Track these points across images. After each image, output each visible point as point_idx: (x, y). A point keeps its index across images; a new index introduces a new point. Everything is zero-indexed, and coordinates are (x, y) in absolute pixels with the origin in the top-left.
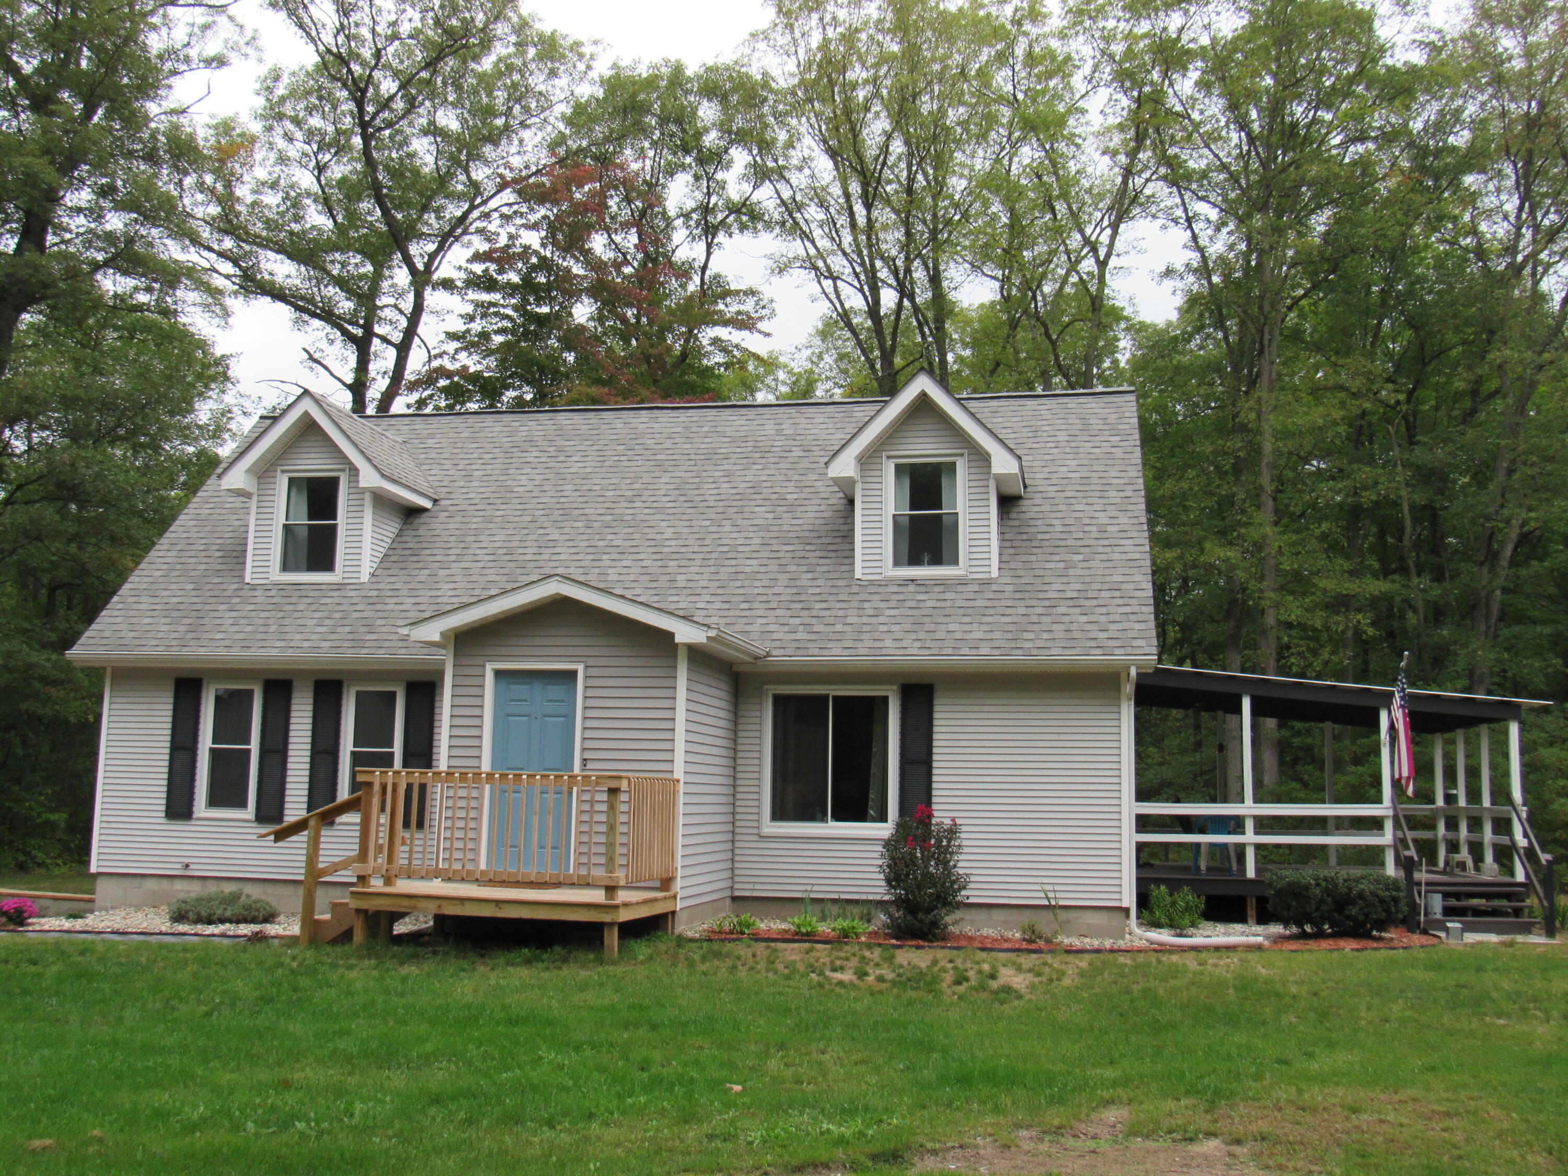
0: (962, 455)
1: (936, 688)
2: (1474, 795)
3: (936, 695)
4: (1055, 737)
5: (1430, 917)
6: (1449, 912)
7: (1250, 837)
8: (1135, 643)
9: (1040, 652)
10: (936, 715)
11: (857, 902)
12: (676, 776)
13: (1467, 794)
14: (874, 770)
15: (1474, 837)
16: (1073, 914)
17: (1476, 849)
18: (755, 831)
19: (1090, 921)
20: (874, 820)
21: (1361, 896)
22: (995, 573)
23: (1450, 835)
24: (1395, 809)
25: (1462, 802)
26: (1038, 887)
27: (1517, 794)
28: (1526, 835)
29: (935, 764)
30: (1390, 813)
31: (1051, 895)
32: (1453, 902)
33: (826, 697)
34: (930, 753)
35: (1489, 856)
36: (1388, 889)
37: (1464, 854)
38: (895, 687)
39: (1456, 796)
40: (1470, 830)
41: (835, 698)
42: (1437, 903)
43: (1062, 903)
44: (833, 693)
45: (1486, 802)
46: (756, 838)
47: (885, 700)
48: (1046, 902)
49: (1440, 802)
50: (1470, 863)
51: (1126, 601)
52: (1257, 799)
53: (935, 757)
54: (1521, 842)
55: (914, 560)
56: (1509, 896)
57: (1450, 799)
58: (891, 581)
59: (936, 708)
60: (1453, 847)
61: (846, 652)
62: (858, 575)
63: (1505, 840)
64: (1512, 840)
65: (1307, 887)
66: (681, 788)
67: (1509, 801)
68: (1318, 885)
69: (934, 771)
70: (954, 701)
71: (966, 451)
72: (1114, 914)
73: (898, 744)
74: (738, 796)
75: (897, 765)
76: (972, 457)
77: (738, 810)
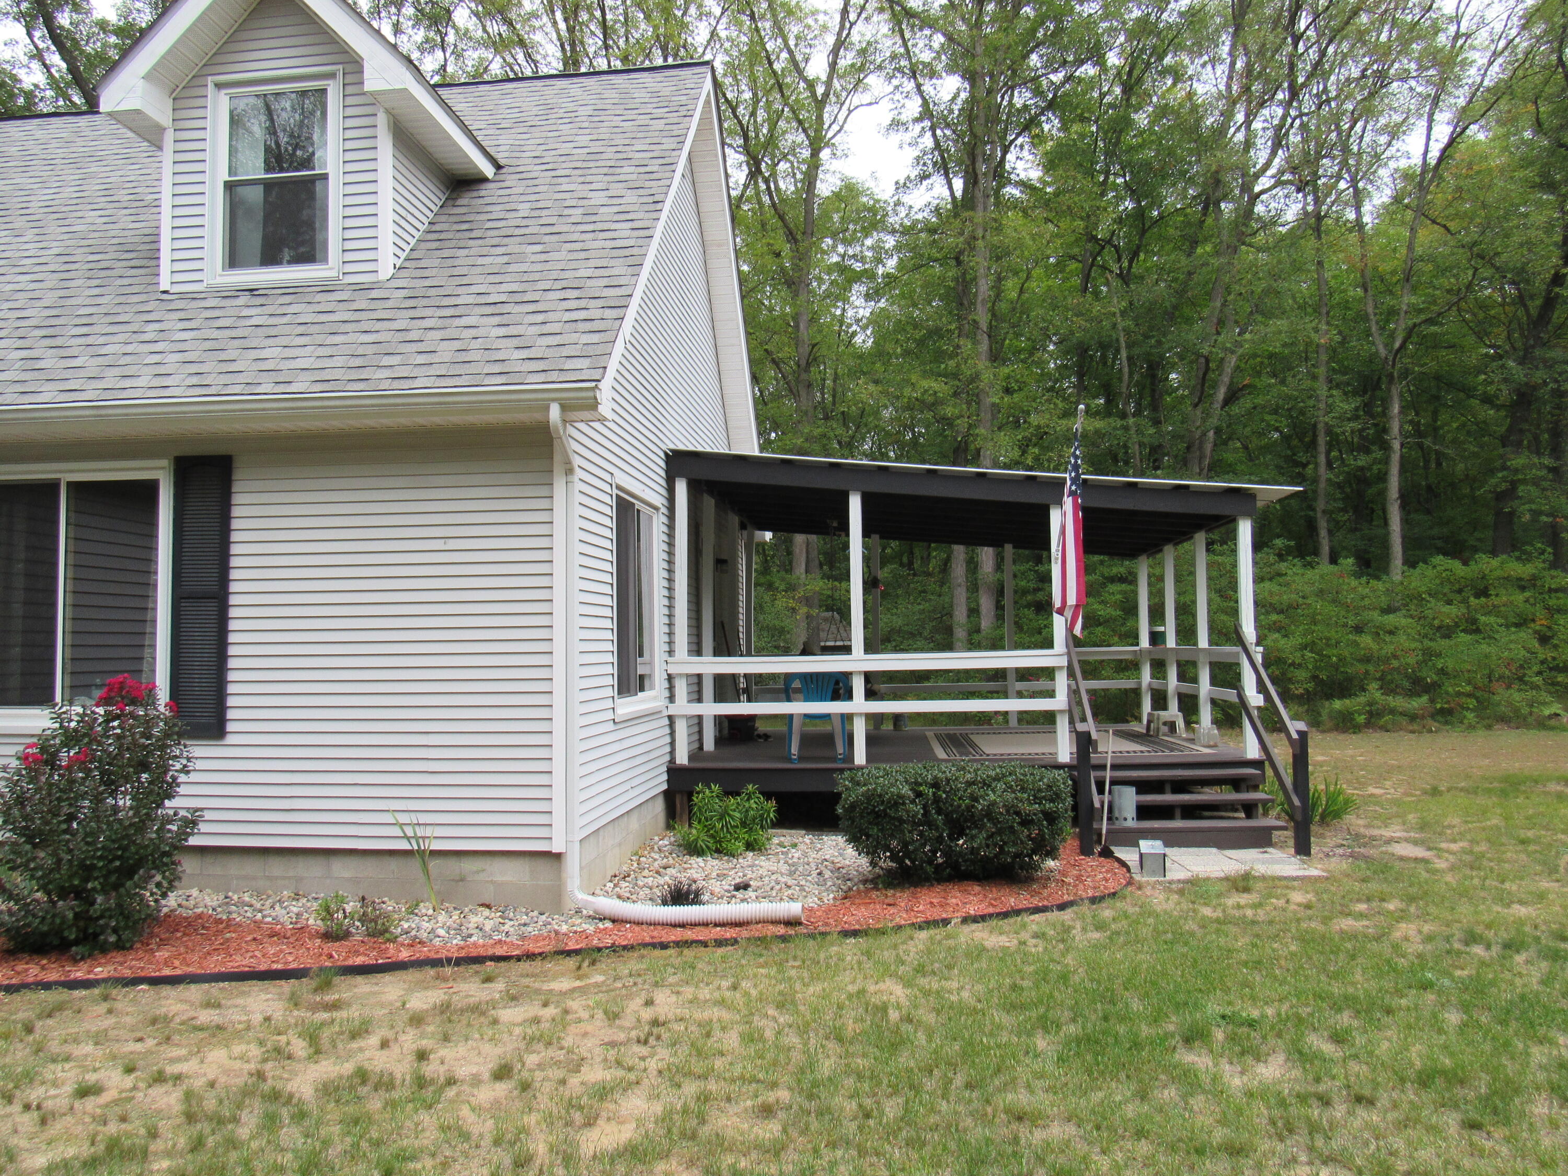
0: (334, 74)
1: (236, 464)
2: (1187, 633)
3: (237, 475)
5: (1119, 825)
6: (1144, 812)
7: (859, 704)
8: (569, 365)
9: (396, 385)
10: (236, 511)
13: (1178, 633)
15: (1186, 687)
16: (468, 866)
17: (1189, 705)
19: (499, 878)
21: (989, 813)
22: (385, 273)
23: (1157, 684)
24: (1069, 654)
25: (1171, 642)
27: (1249, 630)
28: (1261, 688)
30: (1064, 662)
31: (410, 833)
32: (1151, 798)
34: (224, 581)
35: (1206, 715)
36: (1037, 800)
37: (1173, 711)
39: (1163, 634)
40: (1181, 677)
42: (1128, 799)
44: (67, 477)
45: (1203, 641)
47: (153, 485)
49: (1145, 642)
50: (1180, 723)
52: (870, 647)
53: (234, 587)
54: (1255, 699)
56: (1237, 784)
57: (1156, 638)
58: (215, 293)
59: (236, 499)
60: (1160, 701)
62: (165, 285)
63: (1230, 695)
64: (1241, 696)
65: (897, 802)
67: (1239, 640)
68: (919, 794)
69: (233, 612)
70: (269, 485)
71: (341, 67)
72: (542, 866)
73: (170, 564)
75: (169, 602)
76: (351, 78)
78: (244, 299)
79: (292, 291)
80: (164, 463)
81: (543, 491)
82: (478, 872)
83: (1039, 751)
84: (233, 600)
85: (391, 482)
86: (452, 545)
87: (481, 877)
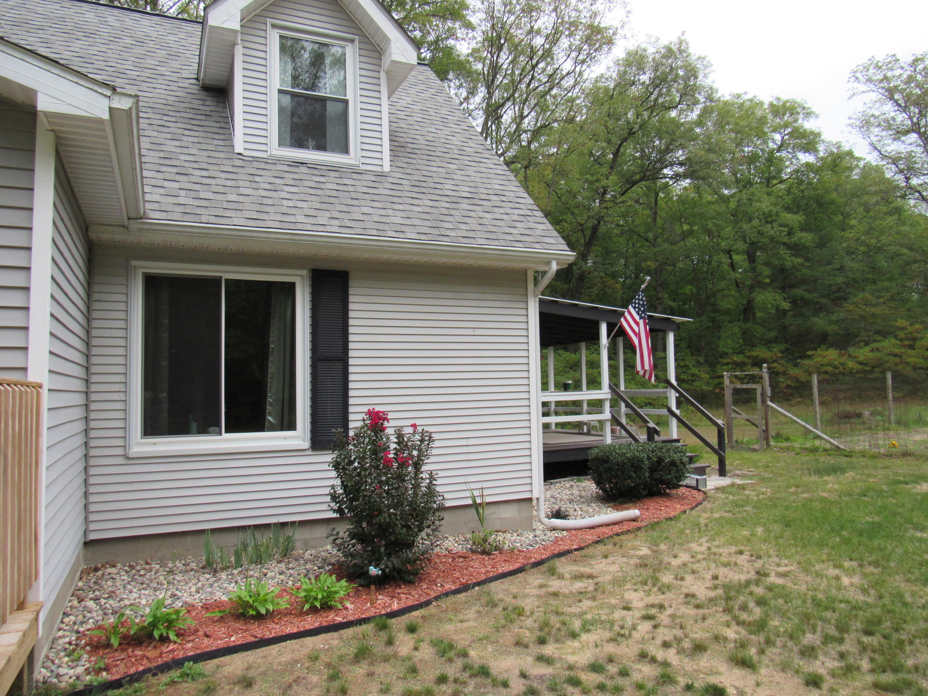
0: (352, 41)
1: (351, 276)
3: (352, 283)
4: (470, 332)
8: (546, 240)
10: (351, 306)
11: (267, 526)
12: (32, 377)
14: (273, 368)
18: (120, 451)
20: (273, 428)
22: (387, 168)
26: (463, 487)
29: (351, 362)
31: (476, 493)
33: (216, 281)
34: (346, 349)
38: (305, 272)
41: (227, 280)
43: (488, 500)
44: (226, 276)
46: (121, 461)
47: (290, 288)
48: (470, 502)
53: (351, 354)
55: (299, 144)
58: (278, 161)
59: (351, 299)
62: (239, 147)
64: (671, 411)
69: (351, 369)
70: (373, 291)
71: (357, 37)
72: (523, 506)
73: (308, 338)
74: (93, 406)
75: (308, 362)
76: (363, 46)
77: (93, 424)
78: (304, 169)
79: (333, 168)
81: (523, 305)
82: (492, 514)
83: (577, 440)
86: (477, 332)
87: (494, 516)
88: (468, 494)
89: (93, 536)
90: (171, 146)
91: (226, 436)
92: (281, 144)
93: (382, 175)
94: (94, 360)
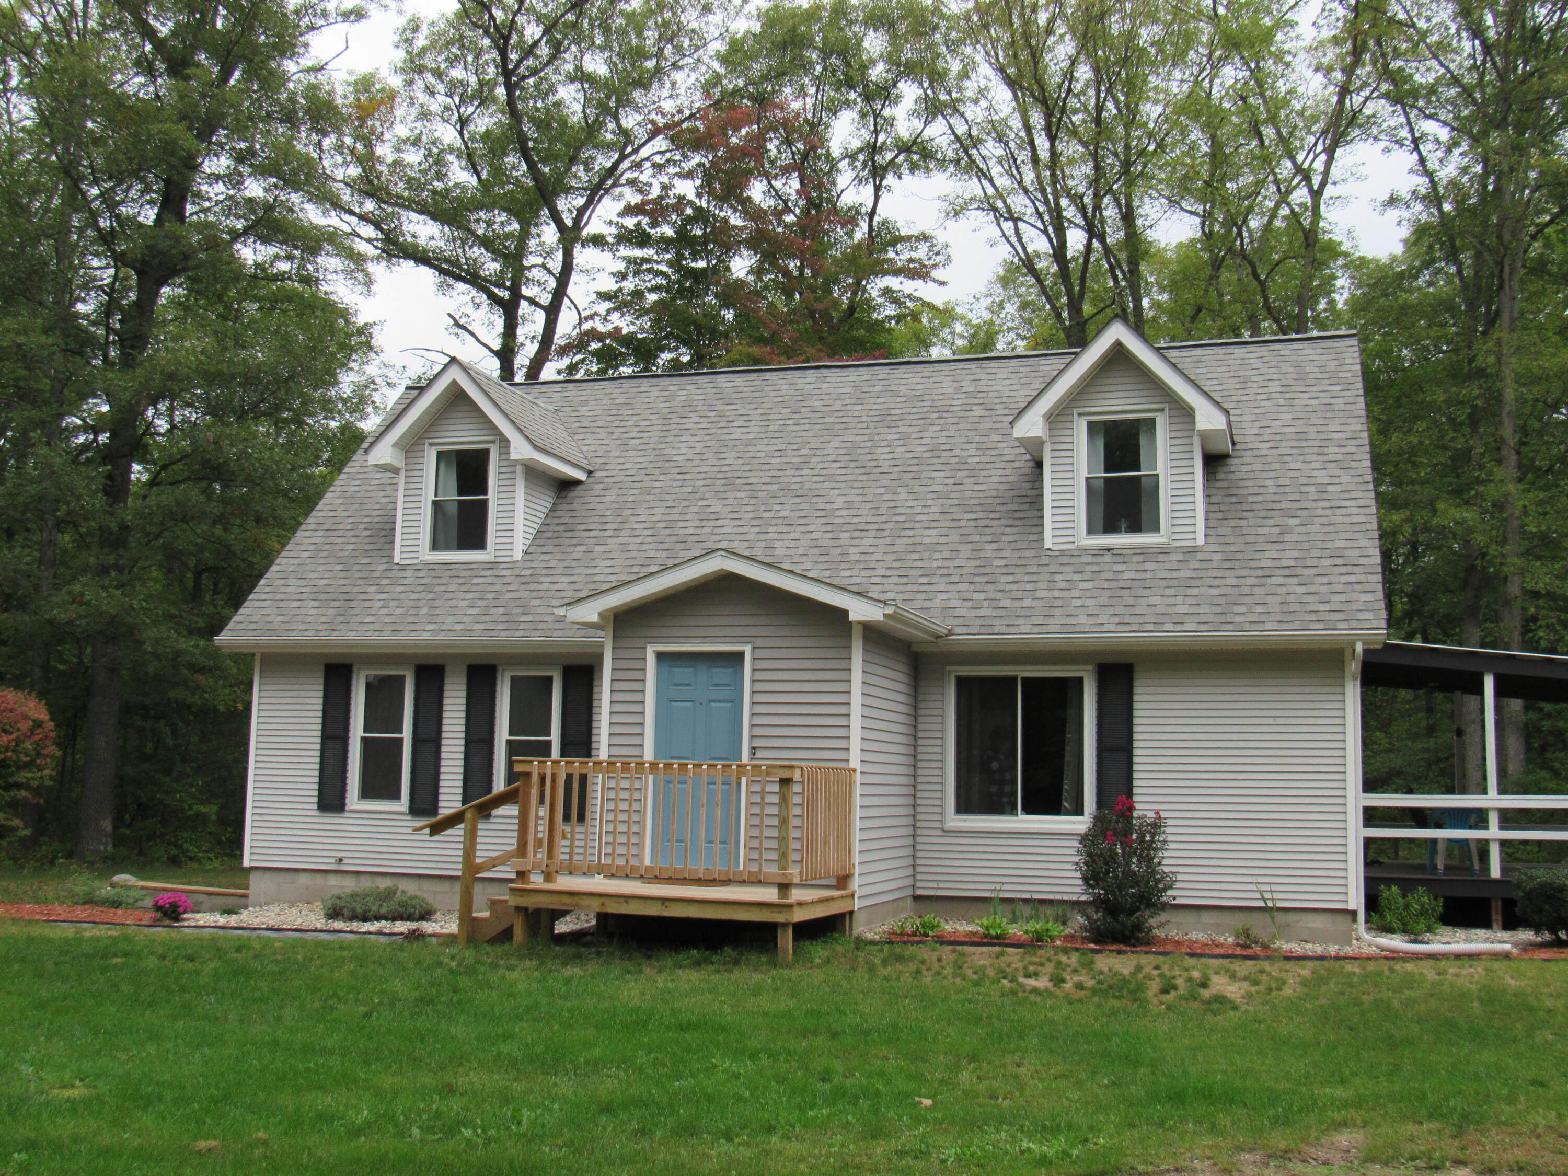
0: (1162, 410)
1: (1136, 668)
3: (1137, 675)
4: (1270, 721)
7: (1494, 832)
8: (1361, 616)
9: (1253, 627)
10: (1136, 698)
12: (852, 765)
14: (1068, 758)
16: (1292, 917)
18: (938, 825)
19: (1311, 925)
20: (1069, 813)
22: (1201, 540)
26: (1253, 888)
31: (1267, 896)
33: (1014, 679)
34: (1130, 740)
41: (1024, 679)
43: (1280, 904)
44: (1022, 674)
46: (939, 833)
47: (1080, 681)
48: (1262, 904)
51: (1350, 569)
52: (1502, 791)
53: (1136, 744)
55: (1110, 527)
58: (1084, 551)
59: (1136, 690)
61: (1036, 629)
62: (1048, 544)
65: (1562, 889)
66: (858, 778)
69: (1135, 760)
70: (1157, 682)
71: (1168, 404)
72: (1341, 918)
73: (1094, 729)
74: (919, 787)
75: (1094, 753)
76: (1174, 413)
77: (919, 802)
78: (1108, 558)
79: (1140, 551)
80: (1090, 667)
81: (1339, 690)
84: (1136, 752)
85: (1237, 682)
86: (1279, 721)
88: (1258, 896)
89: (919, 892)
90: (989, 551)
91: (1022, 817)
92: (1091, 531)
93: (1193, 551)
94: (920, 749)
